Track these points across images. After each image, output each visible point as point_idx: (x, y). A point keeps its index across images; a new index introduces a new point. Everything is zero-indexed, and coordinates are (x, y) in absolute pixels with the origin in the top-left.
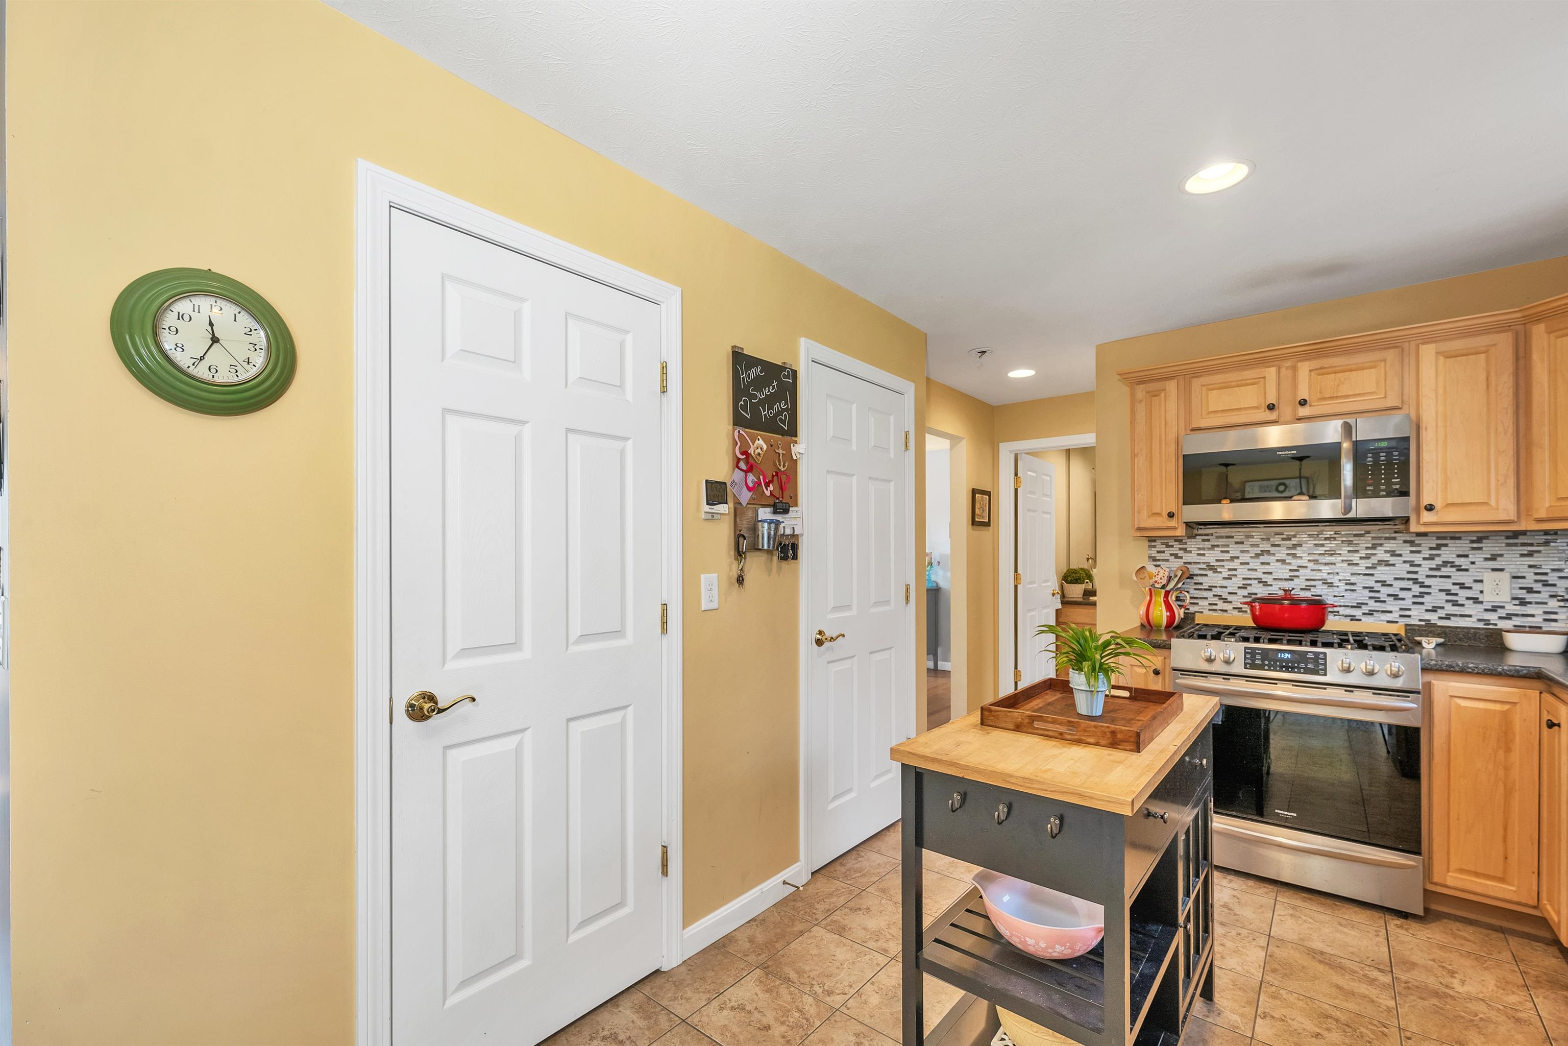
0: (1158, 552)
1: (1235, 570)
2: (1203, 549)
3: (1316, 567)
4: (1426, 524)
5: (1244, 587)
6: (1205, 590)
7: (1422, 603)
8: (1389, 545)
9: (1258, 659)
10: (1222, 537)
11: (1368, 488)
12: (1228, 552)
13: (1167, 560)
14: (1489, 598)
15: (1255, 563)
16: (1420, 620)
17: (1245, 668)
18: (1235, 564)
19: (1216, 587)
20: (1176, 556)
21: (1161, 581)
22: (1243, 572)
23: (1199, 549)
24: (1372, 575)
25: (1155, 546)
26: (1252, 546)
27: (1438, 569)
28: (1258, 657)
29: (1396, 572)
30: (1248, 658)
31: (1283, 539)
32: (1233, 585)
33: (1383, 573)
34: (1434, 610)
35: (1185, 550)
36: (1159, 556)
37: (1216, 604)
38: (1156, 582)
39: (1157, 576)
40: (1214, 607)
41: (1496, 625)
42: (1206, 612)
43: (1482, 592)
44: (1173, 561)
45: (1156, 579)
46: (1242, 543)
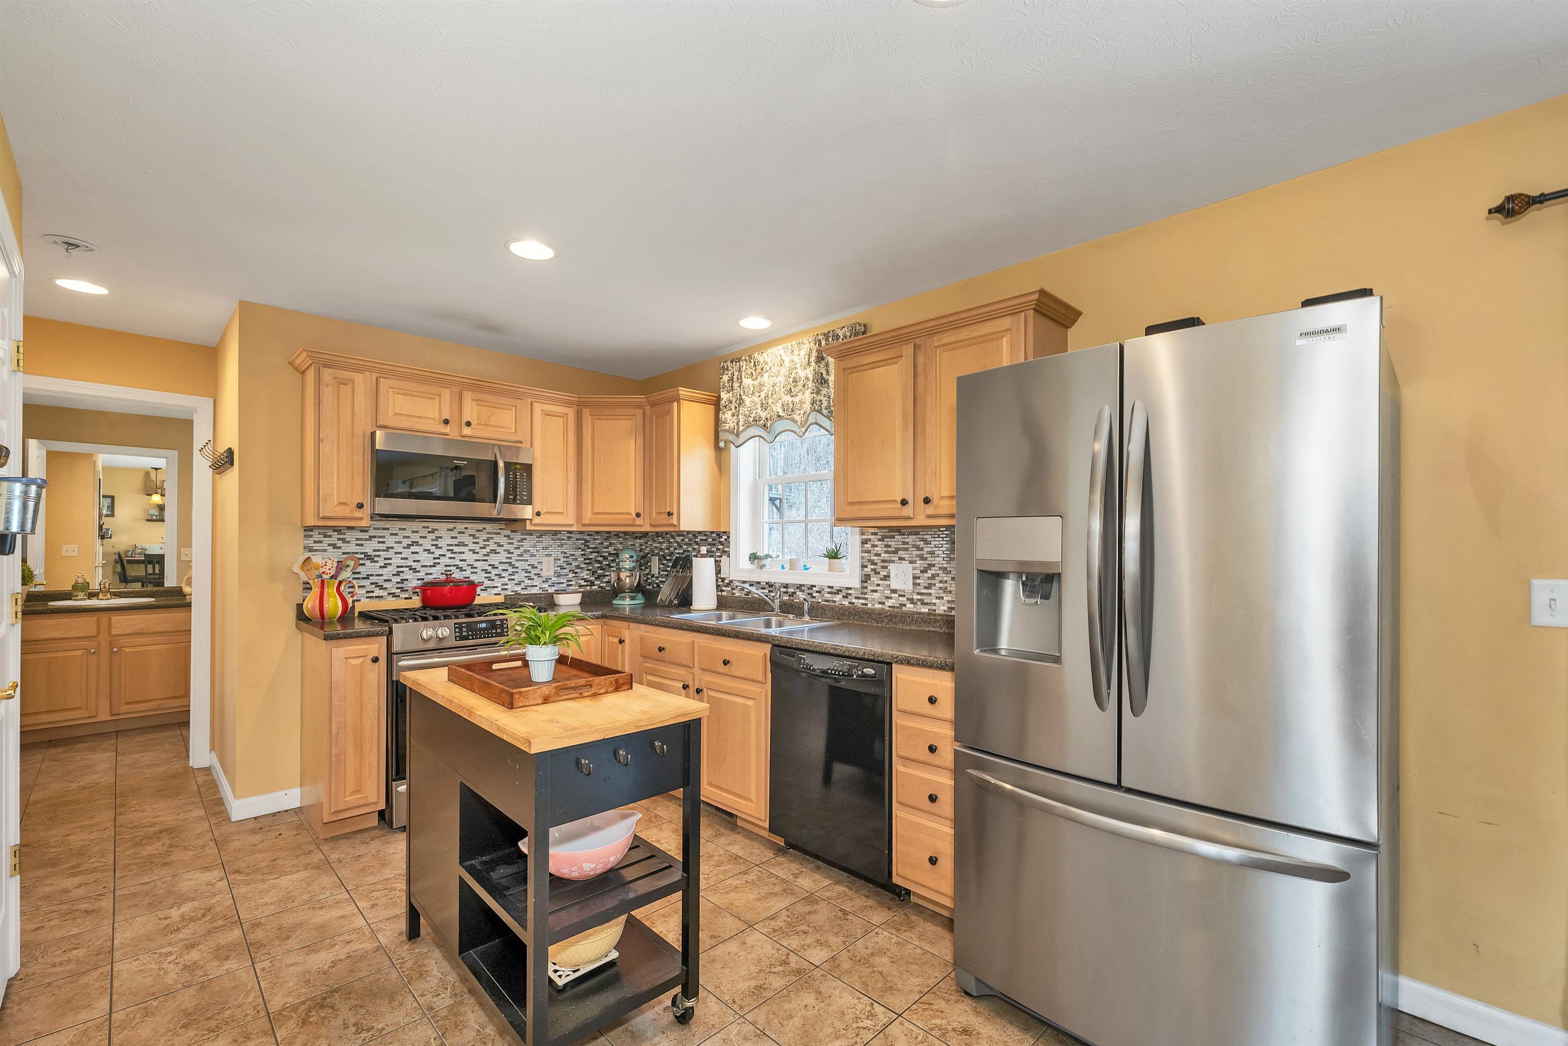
0: (315, 542)
1: (390, 559)
2: (361, 539)
3: (453, 555)
4: (535, 525)
5: (398, 574)
6: (363, 578)
7: (514, 580)
8: (497, 539)
9: (464, 632)
10: (379, 529)
11: (510, 497)
12: (384, 542)
13: (325, 551)
14: (545, 574)
15: (406, 553)
16: (512, 591)
17: (456, 640)
18: (390, 554)
19: (373, 575)
20: (335, 546)
21: (330, 571)
22: (397, 561)
23: (357, 539)
24: (487, 560)
25: (311, 536)
26: (404, 537)
27: (521, 555)
28: (464, 629)
29: (500, 558)
30: (457, 632)
31: (429, 532)
32: (387, 572)
33: (494, 559)
34: (519, 584)
35: (344, 540)
36: (317, 546)
37: (373, 592)
38: (324, 573)
39: (324, 567)
40: (371, 594)
41: (547, 591)
42: (364, 600)
43: (541, 569)
44: (330, 551)
45: (324, 570)
46: (396, 534)
